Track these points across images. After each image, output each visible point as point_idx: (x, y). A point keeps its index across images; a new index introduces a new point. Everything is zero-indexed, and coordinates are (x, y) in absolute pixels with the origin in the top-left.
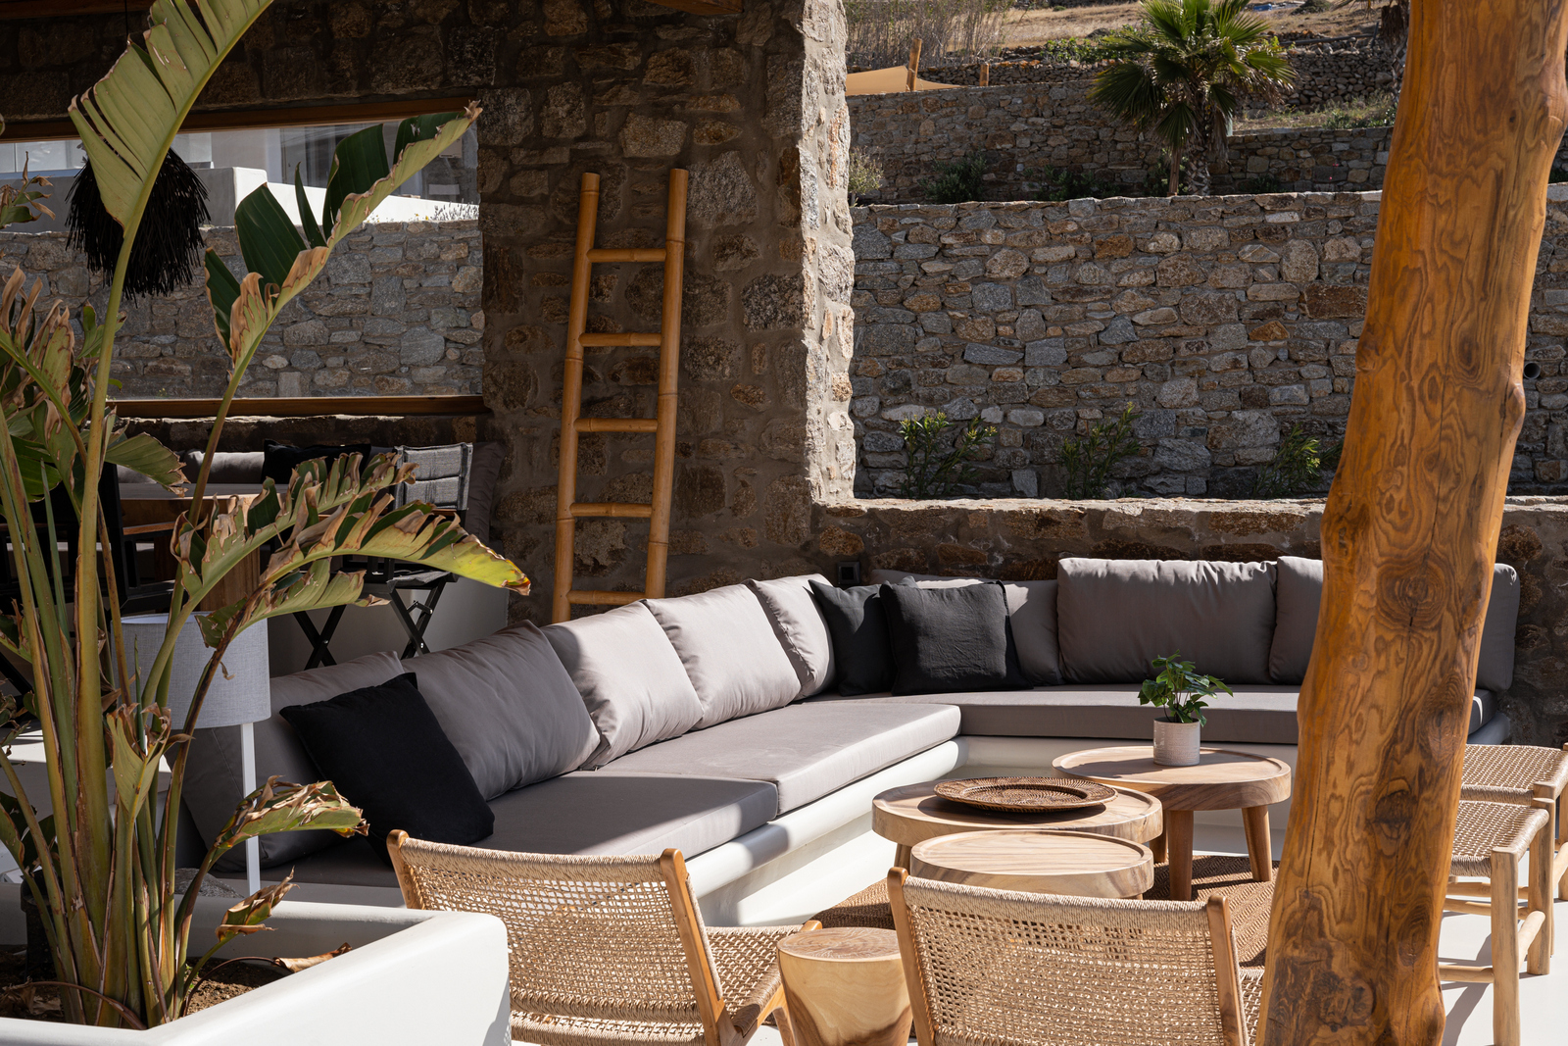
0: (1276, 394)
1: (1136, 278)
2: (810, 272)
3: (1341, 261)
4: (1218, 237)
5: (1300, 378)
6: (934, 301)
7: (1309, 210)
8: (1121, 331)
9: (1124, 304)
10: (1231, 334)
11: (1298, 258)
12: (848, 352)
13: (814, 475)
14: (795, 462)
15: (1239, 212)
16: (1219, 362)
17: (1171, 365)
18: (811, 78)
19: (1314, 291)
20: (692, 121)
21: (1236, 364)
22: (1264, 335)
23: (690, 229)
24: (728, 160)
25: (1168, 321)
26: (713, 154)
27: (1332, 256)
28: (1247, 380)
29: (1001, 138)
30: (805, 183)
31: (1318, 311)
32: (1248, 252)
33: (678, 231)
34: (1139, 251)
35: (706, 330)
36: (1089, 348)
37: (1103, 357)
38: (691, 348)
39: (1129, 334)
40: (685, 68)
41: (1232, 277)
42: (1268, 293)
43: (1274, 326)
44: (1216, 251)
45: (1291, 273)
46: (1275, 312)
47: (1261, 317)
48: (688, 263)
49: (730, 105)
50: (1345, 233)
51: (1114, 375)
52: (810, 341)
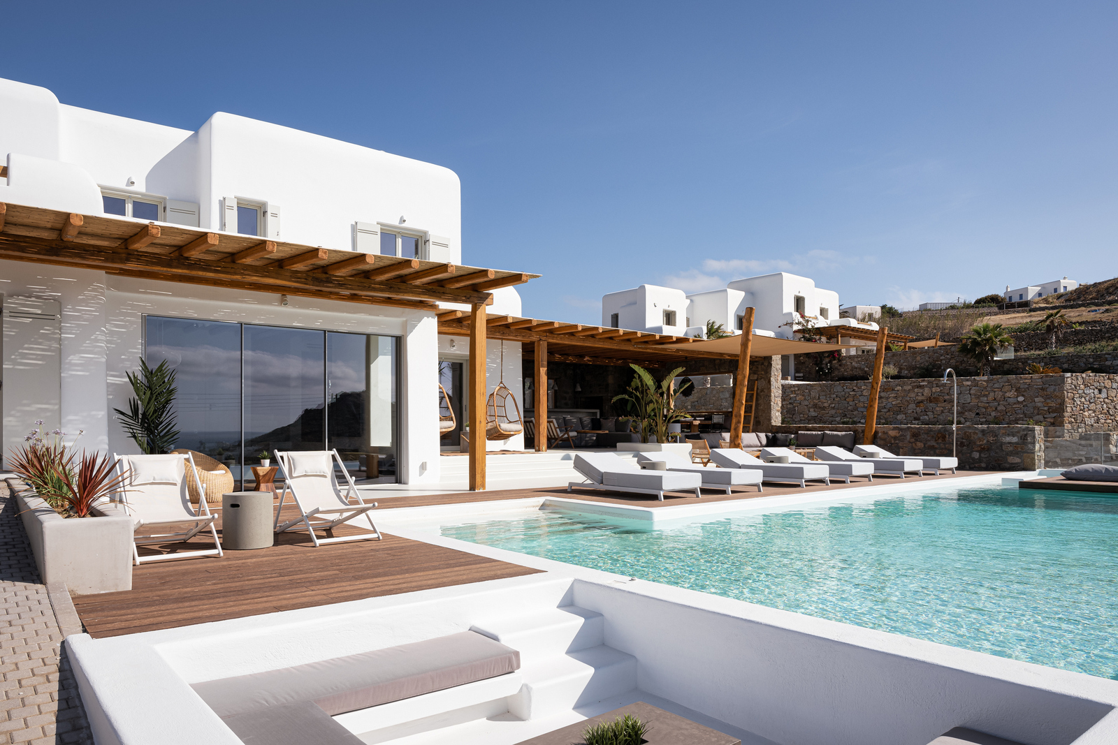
0: (921, 418)
1: (892, 395)
2: (772, 394)
3: (936, 392)
4: (910, 387)
5: (927, 415)
6: (852, 399)
7: (929, 382)
8: (889, 406)
9: (890, 400)
10: (912, 406)
11: (927, 391)
12: (780, 405)
13: (772, 421)
14: (770, 419)
15: (914, 382)
16: (909, 411)
17: (900, 412)
18: (773, 369)
19: (930, 398)
20: (758, 375)
21: (913, 412)
22: (919, 406)
23: (757, 389)
24: (762, 380)
25: (899, 404)
26: (761, 379)
27: (934, 391)
28: (916, 415)
29: (938, 361)
30: (772, 383)
31: (931, 402)
32: (916, 390)
33: (756, 389)
34: (893, 390)
35: (759, 402)
36: (883, 409)
37: (885, 410)
38: (757, 405)
39: (891, 406)
40: (757, 368)
41: (913, 395)
42: (920, 398)
43: (922, 404)
44: (909, 390)
45: (925, 394)
46: (922, 402)
47: (919, 403)
48: (757, 393)
49: (763, 373)
50: (937, 386)
51: (888, 414)
52: (772, 403)
